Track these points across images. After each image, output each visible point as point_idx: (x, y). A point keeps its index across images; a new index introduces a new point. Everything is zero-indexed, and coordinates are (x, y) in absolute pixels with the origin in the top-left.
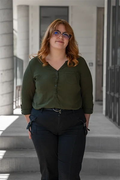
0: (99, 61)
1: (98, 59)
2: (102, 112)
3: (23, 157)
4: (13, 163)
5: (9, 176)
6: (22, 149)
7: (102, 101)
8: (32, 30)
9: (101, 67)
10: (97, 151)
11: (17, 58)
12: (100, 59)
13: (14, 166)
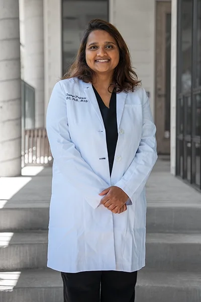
0: (160, 89)
1: (159, 86)
2: (169, 170)
3: (43, 242)
4: (26, 252)
5: (20, 274)
6: (40, 230)
7: (169, 154)
8: (49, 38)
9: (163, 99)
10: (167, 231)
11: (25, 83)
12: (162, 86)
13: (28, 258)
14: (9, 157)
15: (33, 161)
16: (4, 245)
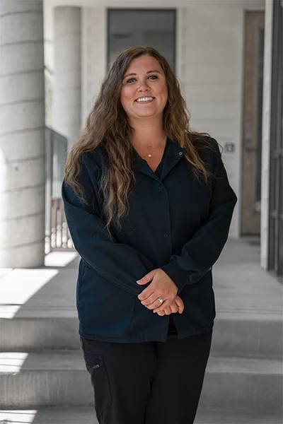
0: (249, 141)
1: (248, 136)
2: (259, 261)
3: (69, 369)
4: (45, 383)
5: (36, 414)
6: (66, 350)
7: (259, 235)
9: (254, 155)
10: (250, 355)
11: (53, 132)
12: (252, 135)
13: (48, 391)
14: (26, 240)
15: (62, 243)
16: (14, 371)
